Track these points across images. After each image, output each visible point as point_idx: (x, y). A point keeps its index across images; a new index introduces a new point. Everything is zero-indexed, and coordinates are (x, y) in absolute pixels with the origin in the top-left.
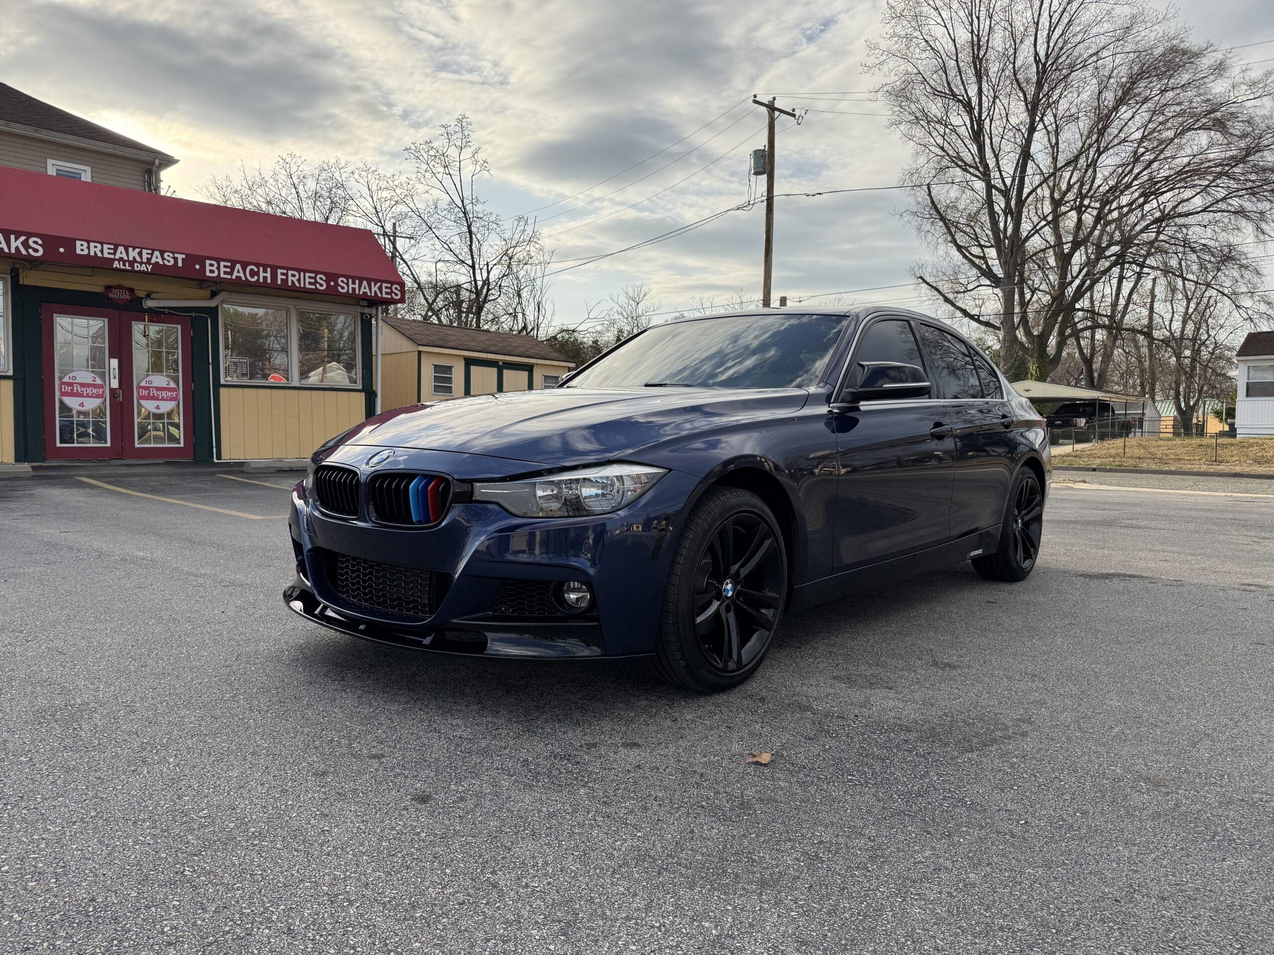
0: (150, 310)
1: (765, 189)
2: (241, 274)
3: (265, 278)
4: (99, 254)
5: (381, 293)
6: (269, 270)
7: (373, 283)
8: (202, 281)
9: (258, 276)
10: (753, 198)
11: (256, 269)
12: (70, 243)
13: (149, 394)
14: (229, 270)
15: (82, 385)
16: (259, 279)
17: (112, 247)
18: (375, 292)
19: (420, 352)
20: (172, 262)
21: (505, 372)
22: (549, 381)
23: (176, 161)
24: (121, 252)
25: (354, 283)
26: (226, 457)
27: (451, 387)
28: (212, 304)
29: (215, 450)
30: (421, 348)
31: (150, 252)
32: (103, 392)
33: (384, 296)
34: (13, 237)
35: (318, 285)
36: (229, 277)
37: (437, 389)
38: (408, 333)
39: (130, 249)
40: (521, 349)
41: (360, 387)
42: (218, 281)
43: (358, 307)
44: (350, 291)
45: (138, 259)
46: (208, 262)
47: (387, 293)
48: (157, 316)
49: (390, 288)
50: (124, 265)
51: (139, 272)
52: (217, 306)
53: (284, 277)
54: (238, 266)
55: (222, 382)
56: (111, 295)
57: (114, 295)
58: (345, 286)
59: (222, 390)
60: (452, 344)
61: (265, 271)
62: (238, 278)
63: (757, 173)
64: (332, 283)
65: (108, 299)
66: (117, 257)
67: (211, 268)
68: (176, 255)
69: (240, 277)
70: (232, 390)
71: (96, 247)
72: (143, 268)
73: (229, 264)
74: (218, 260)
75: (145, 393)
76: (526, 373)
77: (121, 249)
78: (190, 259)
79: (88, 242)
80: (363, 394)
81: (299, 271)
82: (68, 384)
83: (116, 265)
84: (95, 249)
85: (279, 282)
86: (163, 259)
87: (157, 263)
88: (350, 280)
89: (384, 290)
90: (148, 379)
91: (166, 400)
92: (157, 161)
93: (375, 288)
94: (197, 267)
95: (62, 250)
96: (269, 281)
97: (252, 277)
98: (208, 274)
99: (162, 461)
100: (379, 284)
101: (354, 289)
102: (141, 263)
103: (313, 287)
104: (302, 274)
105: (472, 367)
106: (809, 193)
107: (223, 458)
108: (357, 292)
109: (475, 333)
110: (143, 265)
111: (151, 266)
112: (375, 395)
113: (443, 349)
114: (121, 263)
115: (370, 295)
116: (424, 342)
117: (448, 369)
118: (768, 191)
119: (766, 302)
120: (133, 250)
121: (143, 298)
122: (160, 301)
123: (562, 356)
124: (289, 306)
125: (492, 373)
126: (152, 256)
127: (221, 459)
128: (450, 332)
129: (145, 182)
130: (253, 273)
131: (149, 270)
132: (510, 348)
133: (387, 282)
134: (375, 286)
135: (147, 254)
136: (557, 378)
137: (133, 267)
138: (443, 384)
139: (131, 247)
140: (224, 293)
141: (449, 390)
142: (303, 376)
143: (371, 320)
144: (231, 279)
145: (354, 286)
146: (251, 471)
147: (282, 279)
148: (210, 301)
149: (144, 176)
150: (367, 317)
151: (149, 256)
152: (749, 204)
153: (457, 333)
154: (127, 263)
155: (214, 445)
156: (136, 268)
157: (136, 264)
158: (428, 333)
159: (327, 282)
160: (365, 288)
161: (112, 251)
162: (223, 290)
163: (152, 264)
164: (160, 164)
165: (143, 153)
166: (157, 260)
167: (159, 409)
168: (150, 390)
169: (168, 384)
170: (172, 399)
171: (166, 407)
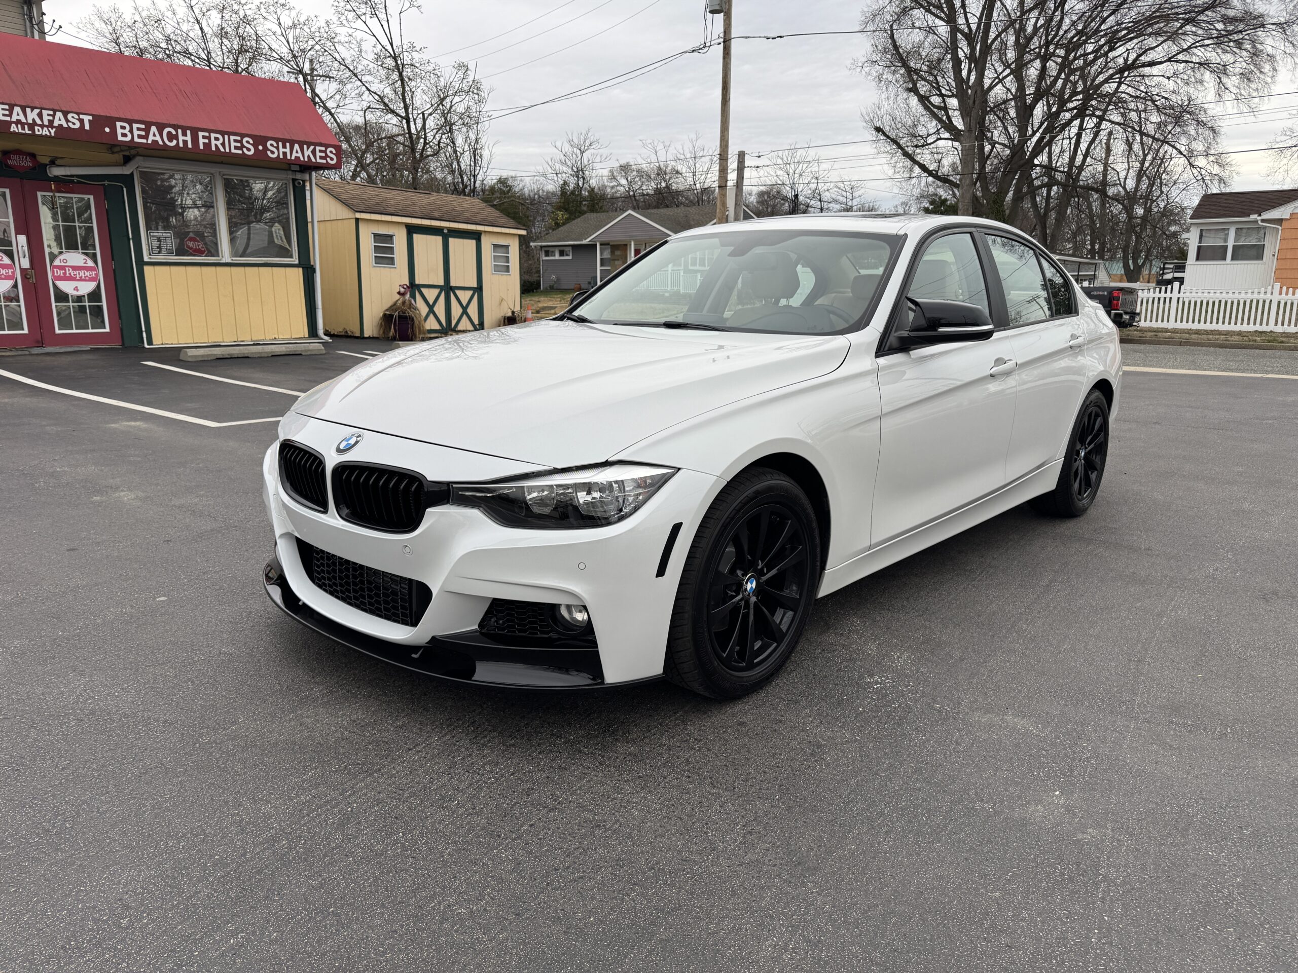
0: (56, 179)
1: (722, 30)
3: (185, 142)
5: (316, 159)
6: (188, 132)
7: (305, 147)
8: (113, 146)
9: (177, 139)
10: (709, 40)
11: (174, 132)
13: (65, 274)
14: (143, 133)
16: (178, 143)
17: (7, 107)
18: (309, 156)
19: (357, 220)
20: (78, 125)
21: (451, 240)
22: (499, 250)
24: (17, 114)
25: (284, 147)
26: (157, 342)
27: (393, 258)
28: (126, 171)
29: (144, 335)
30: (358, 215)
31: (51, 113)
32: (13, 273)
33: (319, 160)
35: (245, 150)
36: (144, 141)
37: (378, 260)
38: (344, 197)
39: (28, 110)
40: (467, 215)
41: (297, 262)
42: (132, 145)
43: (290, 172)
44: (281, 156)
45: (38, 121)
46: (119, 124)
47: (321, 158)
48: (65, 184)
49: (325, 152)
50: (23, 129)
51: (41, 136)
52: (132, 174)
53: (207, 141)
54: (154, 129)
55: (146, 259)
56: (10, 162)
57: (14, 161)
58: (275, 151)
59: (147, 269)
60: (392, 210)
61: (184, 134)
62: (155, 142)
63: (713, 12)
64: (261, 148)
65: (7, 166)
66: (14, 119)
67: (124, 131)
68: (82, 116)
69: (157, 141)
70: (158, 268)
72: (45, 132)
73: (143, 126)
74: (130, 122)
75: (61, 273)
76: (474, 241)
77: (17, 109)
78: (98, 121)
80: (301, 270)
81: (223, 133)
83: (13, 128)
85: (201, 147)
86: (67, 121)
87: (60, 126)
88: (280, 144)
89: (318, 154)
90: (62, 257)
91: (85, 280)
93: (308, 152)
94: (107, 130)
96: (190, 146)
97: (171, 141)
98: (120, 138)
99: (88, 348)
100: (312, 147)
101: (285, 154)
102: (42, 126)
104: (226, 137)
105: (415, 236)
106: (769, 36)
107: (154, 343)
108: (289, 157)
109: (416, 196)
110: (45, 129)
111: (54, 129)
112: (314, 271)
113: (383, 216)
114: (19, 126)
115: (302, 159)
116: (362, 209)
117: (389, 238)
118: (725, 32)
119: (723, 157)
120: (32, 111)
121: (47, 165)
122: (67, 168)
123: (512, 223)
124: (212, 172)
125: (436, 241)
126: (54, 118)
127: (152, 345)
128: (388, 196)
129: (24, 15)
130: (171, 137)
131: (53, 134)
132: (454, 213)
133: (321, 145)
134: (308, 149)
135: (49, 115)
136: (507, 247)
137: (33, 131)
138: (384, 255)
139: (29, 107)
140: (138, 158)
141: (391, 261)
142: (235, 254)
143: (304, 186)
144: (147, 143)
145: (285, 150)
146: (190, 359)
147: (204, 143)
148: (124, 168)
149: (23, 8)
150: (300, 183)
151: (51, 118)
152: (705, 46)
153: (395, 196)
154: (26, 127)
155: (143, 329)
156: (37, 133)
157: (36, 128)
158: (364, 196)
159: (255, 145)
160: (297, 152)
161: (7, 112)
162: (138, 155)
163: (55, 127)
166: (60, 123)
167: (77, 290)
168: (65, 270)
169: (85, 263)
170: (91, 279)
171: (86, 288)
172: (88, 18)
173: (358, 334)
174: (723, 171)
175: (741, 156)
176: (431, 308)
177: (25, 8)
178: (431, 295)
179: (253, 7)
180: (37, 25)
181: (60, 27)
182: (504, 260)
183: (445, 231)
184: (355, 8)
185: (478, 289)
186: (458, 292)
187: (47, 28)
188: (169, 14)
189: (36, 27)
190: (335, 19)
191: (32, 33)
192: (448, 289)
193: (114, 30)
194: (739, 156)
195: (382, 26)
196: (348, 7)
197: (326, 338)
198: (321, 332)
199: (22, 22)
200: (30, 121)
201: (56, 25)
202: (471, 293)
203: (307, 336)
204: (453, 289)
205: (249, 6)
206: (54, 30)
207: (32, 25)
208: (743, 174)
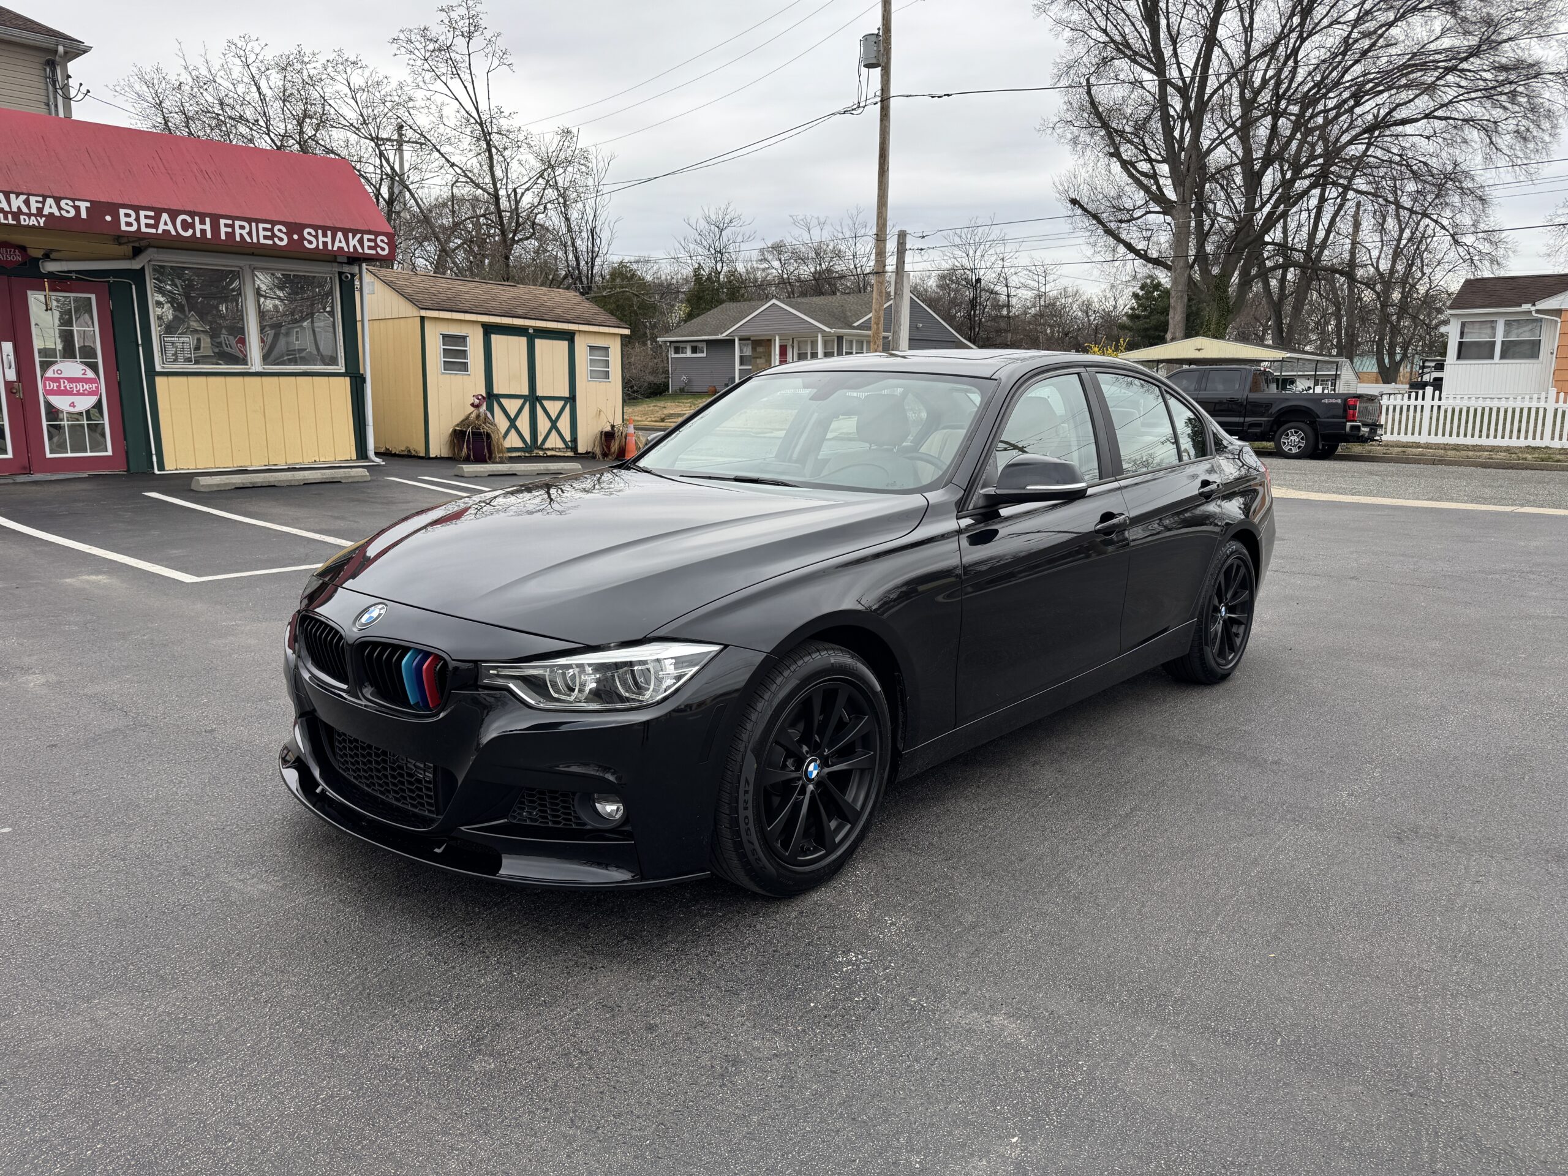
0: (51, 276)
1: (879, 87)
3: (203, 231)
5: (363, 249)
6: (208, 220)
7: (350, 235)
8: (121, 238)
9: (194, 229)
10: (863, 98)
11: (190, 220)
14: (152, 222)
16: (194, 232)
18: (354, 246)
19: (423, 319)
20: (72, 213)
21: (538, 342)
22: (597, 352)
23: (85, 50)
24: (1, 202)
25: (325, 235)
26: (170, 466)
27: (466, 364)
28: (135, 265)
29: (154, 458)
30: (423, 313)
31: (41, 199)
33: (367, 251)
35: (276, 240)
36: (153, 231)
37: (448, 366)
38: (407, 291)
40: (559, 311)
41: (343, 370)
42: (140, 235)
43: (335, 264)
44: (321, 247)
45: (25, 209)
46: (122, 212)
47: (370, 248)
48: (60, 282)
49: (375, 241)
50: (6, 218)
51: (28, 226)
52: (143, 268)
53: (230, 230)
54: (165, 216)
55: (158, 368)
58: (313, 241)
59: (159, 380)
60: (466, 306)
61: (202, 222)
62: (166, 232)
63: (869, 66)
64: (296, 237)
67: (128, 220)
68: (77, 203)
69: (169, 231)
70: (172, 379)
72: (33, 221)
73: (152, 214)
74: (137, 209)
76: (566, 343)
78: (97, 208)
80: (348, 379)
81: (249, 221)
85: (223, 237)
86: (60, 208)
87: (51, 214)
88: (320, 232)
89: (366, 244)
90: (55, 367)
91: (83, 394)
92: (61, 49)
93: (354, 242)
94: (108, 218)
96: (209, 236)
97: (185, 230)
98: (124, 228)
99: (86, 474)
100: (359, 236)
101: (325, 244)
102: (30, 215)
103: (270, 242)
104: (254, 225)
105: (493, 336)
106: (934, 93)
107: (166, 468)
108: (330, 248)
109: (497, 289)
110: (33, 218)
111: (44, 219)
112: (364, 379)
113: (454, 314)
114: (2, 215)
115: (346, 250)
116: (429, 305)
117: (462, 340)
118: (882, 90)
119: (880, 239)
120: (17, 198)
121: (40, 259)
122: (64, 263)
123: (613, 320)
124: (242, 265)
125: (520, 343)
126: (44, 205)
127: (164, 470)
128: (463, 289)
129: (46, 78)
130: (186, 226)
131: (42, 225)
132: (543, 310)
133: (369, 232)
134: (353, 238)
135: (37, 202)
136: (606, 349)
137: (18, 220)
138: (455, 358)
139: (13, 193)
140: (150, 250)
141: (464, 367)
142: (266, 358)
143: (352, 280)
144: (157, 234)
145: (325, 239)
146: (202, 490)
147: (226, 232)
148: (133, 261)
149: (45, 70)
150: (347, 277)
151: (40, 205)
152: (859, 107)
153: (472, 290)
154: (10, 216)
155: (154, 452)
156: (22, 223)
157: (22, 217)
158: (434, 290)
159: (289, 235)
160: (340, 241)
162: (149, 246)
163: (45, 216)
164: (66, 53)
165: (40, 37)
166: (51, 211)
167: (74, 406)
168: (60, 383)
169: (84, 374)
170: (91, 393)
171: (85, 403)
172: (126, 79)
173: (422, 454)
174: (881, 254)
175: (902, 236)
176: (512, 422)
177: (48, 70)
178: (512, 406)
179: (319, 65)
180: (61, 89)
181: (88, 91)
182: (603, 364)
183: (531, 331)
184: (433, 68)
185: (571, 400)
186: (546, 403)
187: (73, 93)
189: (60, 91)
190: (409, 80)
191: (55, 98)
192: (533, 399)
193: (156, 93)
194: (899, 236)
195: (466, 87)
196: (426, 66)
197: (378, 460)
198: (371, 453)
199: (43, 86)
200: (15, 209)
201: (84, 90)
202: (561, 403)
203: (354, 458)
204: (539, 399)
205: (313, 65)
206: (80, 96)
207: (55, 91)
208: (904, 257)
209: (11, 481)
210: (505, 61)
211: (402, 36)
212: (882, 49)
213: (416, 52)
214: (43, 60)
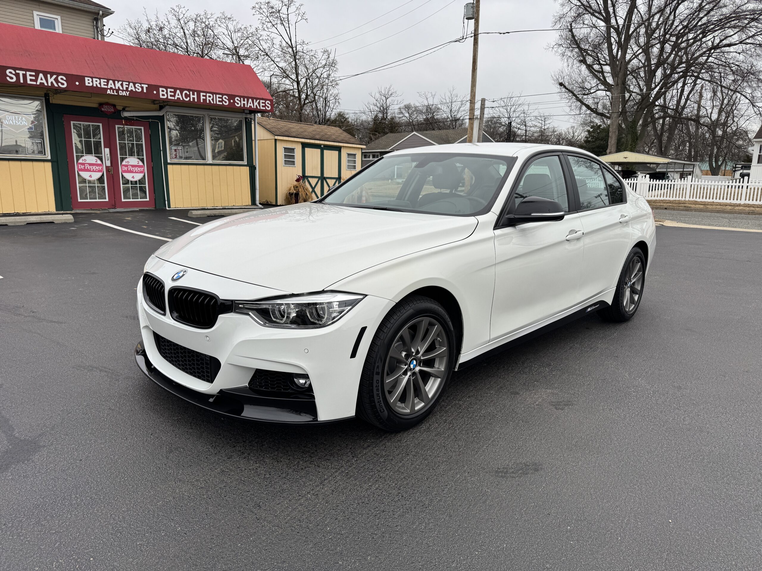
0: (126, 118)
1: (473, 29)
2: (180, 97)
3: (194, 98)
4: (99, 86)
5: (260, 107)
6: (196, 93)
7: (255, 100)
8: (156, 101)
9: (190, 97)
10: (465, 35)
11: (188, 93)
12: (82, 79)
13: (128, 169)
14: (173, 94)
15: (90, 164)
16: (190, 99)
17: (106, 81)
18: (256, 106)
19: (276, 140)
20: (140, 90)
21: (325, 151)
22: (350, 156)
23: (111, 13)
24: (111, 84)
25: (244, 101)
26: (173, 206)
27: (294, 162)
28: (160, 114)
29: (167, 202)
30: (276, 137)
31: (127, 83)
32: (102, 168)
33: (262, 108)
34: (49, 76)
35: (224, 102)
36: (173, 98)
38: (268, 127)
39: (116, 82)
40: (334, 137)
42: (165, 100)
43: (244, 114)
44: (242, 106)
46: (161, 89)
47: (263, 106)
48: (129, 121)
49: (265, 103)
50: (113, 92)
51: (122, 96)
52: (164, 115)
53: (204, 98)
54: (178, 92)
55: (169, 161)
56: (103, 109)
57: (105, 109)
58: (239, 103)
59: (169, 167)
60: (294, 134)
61: (193, 94)
62: (178, 98)
63: (468, 19)
64: (232, 101)
65: (102, 111)
66: (109, 87)
67: (163, 93)
68: (142, 85)
69: (179, 98)
70: (174, 166)
71: (96, 81)
72: (124, 93)
73: (173, 90)
74: (167, 88)
75: (126, 168)
76: (337, 152)
77: (111, 82)
78: (151, 88)
79: (92, 78)
80: (248, 168)
81: (213, 93)
82: (83, 164)
83: (109, 92)
84: (96, 82)
85: (202, 101)
86: (135, 88)
87: (132, 90)
88: (242, 99)
89: (261, 104)
90: (126, 160)
91: (138, 173)
92: (101, 12)
93: (256, 104)
94: (155, 92)
95: (77, 83)
96: (196, 101)
97: (186, 98)
98: (161, 97)
99: (137, 209)
100: (258, 101)
101: (244, 104)
102: (123, 91)
104: (214, 95)
105: (306, 149)
106: (501, 32)
108: (246, 106)
109: (306, 126)
110: (124, 92)
112: (255, 168)
113: (289, 137)
114: (112, 91)
115: (253, 107)
116: (278, 134)
117: (292, 150)
118: (475, 30)
119: (472, 102)
120: (118, 83)
121: (121, 111)
122: (131, 112)
123: (358, 141)
124: (204, 114)
125: (317, 152)
126: (129, 86)
127: (170, 208)
128: (291, 126)
129: (94, 26)
130: (187, 96)
131: (128, 95)
132: (327, 136)
133: (263, 99)
134: (256, 102)
135: (126, 85)
136: (355, 155)
137: (118, 93)
138: (289, 159)
139: (117, 80)
140: (167, 107)
141: (293, 163)
142: (214, 157)
143: (251, 121)
146: (194, 216)
147: (203, 99)
148: (160, 112)
149: (93, 22)
150: (249, 120)
151: (127, 86)
152: (463, 38)
153: (295, 127)
154: (115, 91)
155: (166, 199)
156: (120, 94)
157: (120, 92)
158: (279, 127)
159: (229, 100)
160: (250, 103)
161: (106, 84)
162: (167, 105)
163: (129, 91)
164: (103, 14)
165: (93, 7)
166: (132, 89)
167: (134, 178)
168: (128, 167)
169: (138, 163)
170: (141, 172)
171: (138, 177)
172: (123, 26)
173: (274, 203)
174: (472, 109)
175: (483, 101)
176: (313, 189)
177: (95, 22)
178: (313, 181)
179: (213, 20)
180: (100, 31)
181: (113, 32)
182: (353, 162)
183: (322, 146)
184: (272, 21)
185: (339, 179)
186: (328, 180)
187: (105, 33)
188: (167, 24)
189: (100, 32)
190: (260, 27)
191: (98, 36)
192: (322, 178)
193: (137, 33)
194: (482, 101)
195: (286, 30)
196: (268, 20)
197: (260, 205)
198: (258, 202)
199: (92, 30)
201: (110, 31)
202: (334, 180)
203: (250, 204)
204: (325, 179)
205: (211, 19)
206: (109, 34)
207: (98, 31)
208: (484, 111)
209: (108, 211)
210: (304, 17)
211: (257, 6)
212: (475, 10)
213: (264, 13)
214: (93, 18)
